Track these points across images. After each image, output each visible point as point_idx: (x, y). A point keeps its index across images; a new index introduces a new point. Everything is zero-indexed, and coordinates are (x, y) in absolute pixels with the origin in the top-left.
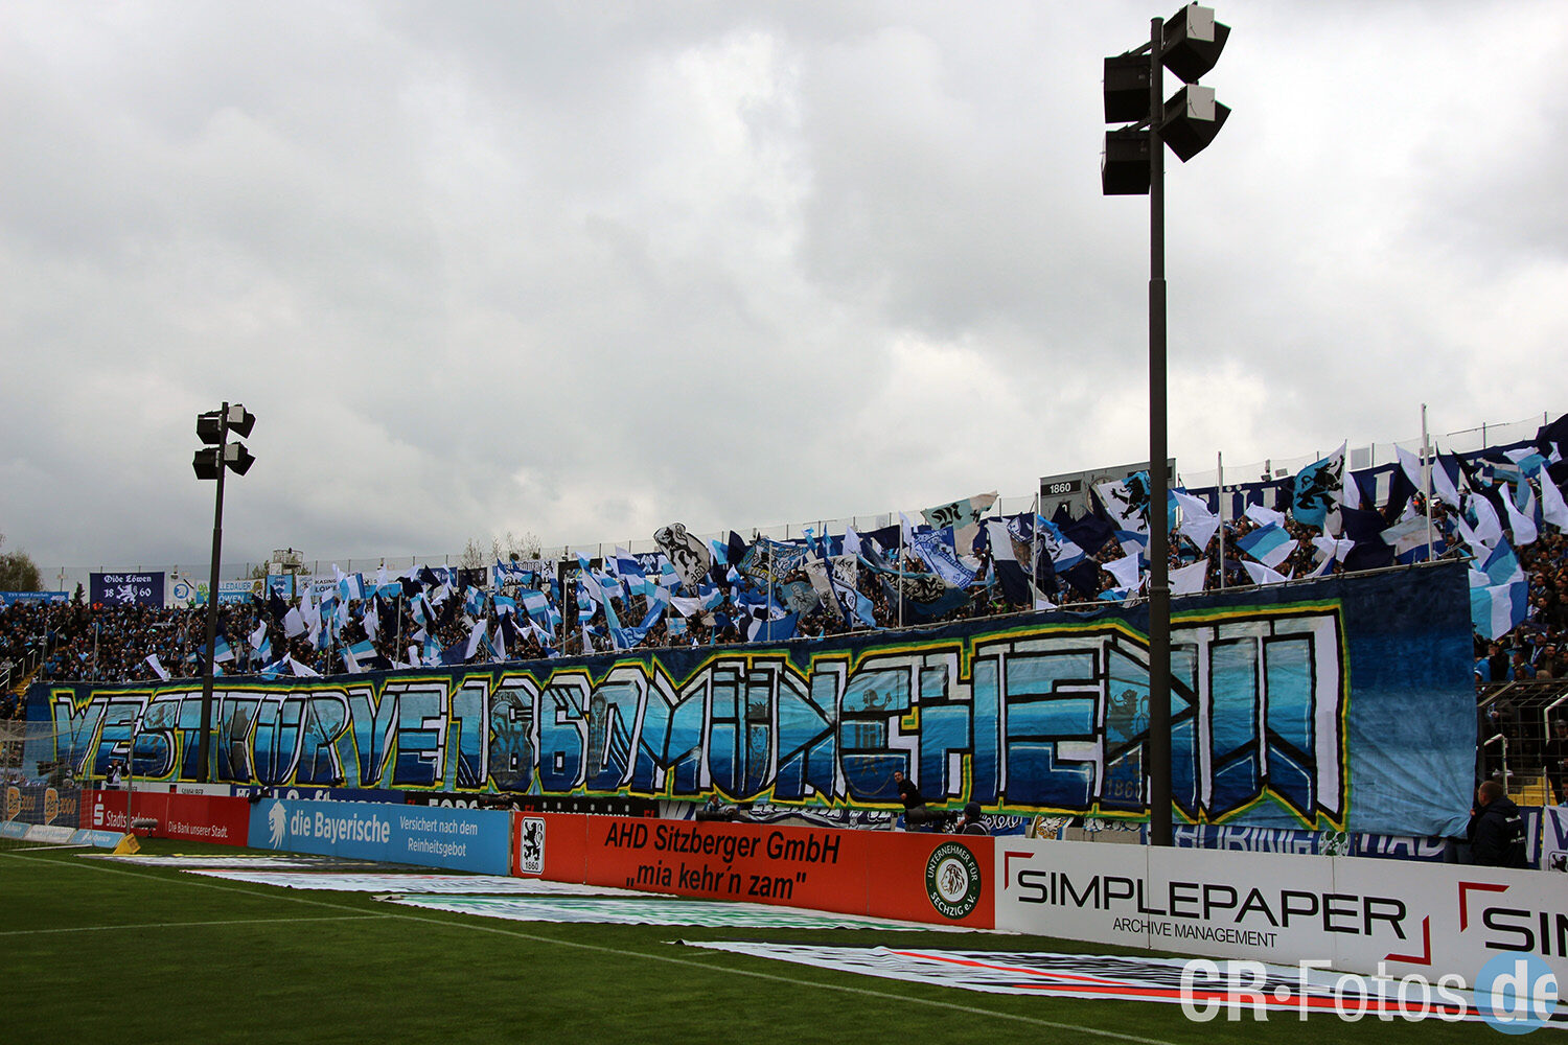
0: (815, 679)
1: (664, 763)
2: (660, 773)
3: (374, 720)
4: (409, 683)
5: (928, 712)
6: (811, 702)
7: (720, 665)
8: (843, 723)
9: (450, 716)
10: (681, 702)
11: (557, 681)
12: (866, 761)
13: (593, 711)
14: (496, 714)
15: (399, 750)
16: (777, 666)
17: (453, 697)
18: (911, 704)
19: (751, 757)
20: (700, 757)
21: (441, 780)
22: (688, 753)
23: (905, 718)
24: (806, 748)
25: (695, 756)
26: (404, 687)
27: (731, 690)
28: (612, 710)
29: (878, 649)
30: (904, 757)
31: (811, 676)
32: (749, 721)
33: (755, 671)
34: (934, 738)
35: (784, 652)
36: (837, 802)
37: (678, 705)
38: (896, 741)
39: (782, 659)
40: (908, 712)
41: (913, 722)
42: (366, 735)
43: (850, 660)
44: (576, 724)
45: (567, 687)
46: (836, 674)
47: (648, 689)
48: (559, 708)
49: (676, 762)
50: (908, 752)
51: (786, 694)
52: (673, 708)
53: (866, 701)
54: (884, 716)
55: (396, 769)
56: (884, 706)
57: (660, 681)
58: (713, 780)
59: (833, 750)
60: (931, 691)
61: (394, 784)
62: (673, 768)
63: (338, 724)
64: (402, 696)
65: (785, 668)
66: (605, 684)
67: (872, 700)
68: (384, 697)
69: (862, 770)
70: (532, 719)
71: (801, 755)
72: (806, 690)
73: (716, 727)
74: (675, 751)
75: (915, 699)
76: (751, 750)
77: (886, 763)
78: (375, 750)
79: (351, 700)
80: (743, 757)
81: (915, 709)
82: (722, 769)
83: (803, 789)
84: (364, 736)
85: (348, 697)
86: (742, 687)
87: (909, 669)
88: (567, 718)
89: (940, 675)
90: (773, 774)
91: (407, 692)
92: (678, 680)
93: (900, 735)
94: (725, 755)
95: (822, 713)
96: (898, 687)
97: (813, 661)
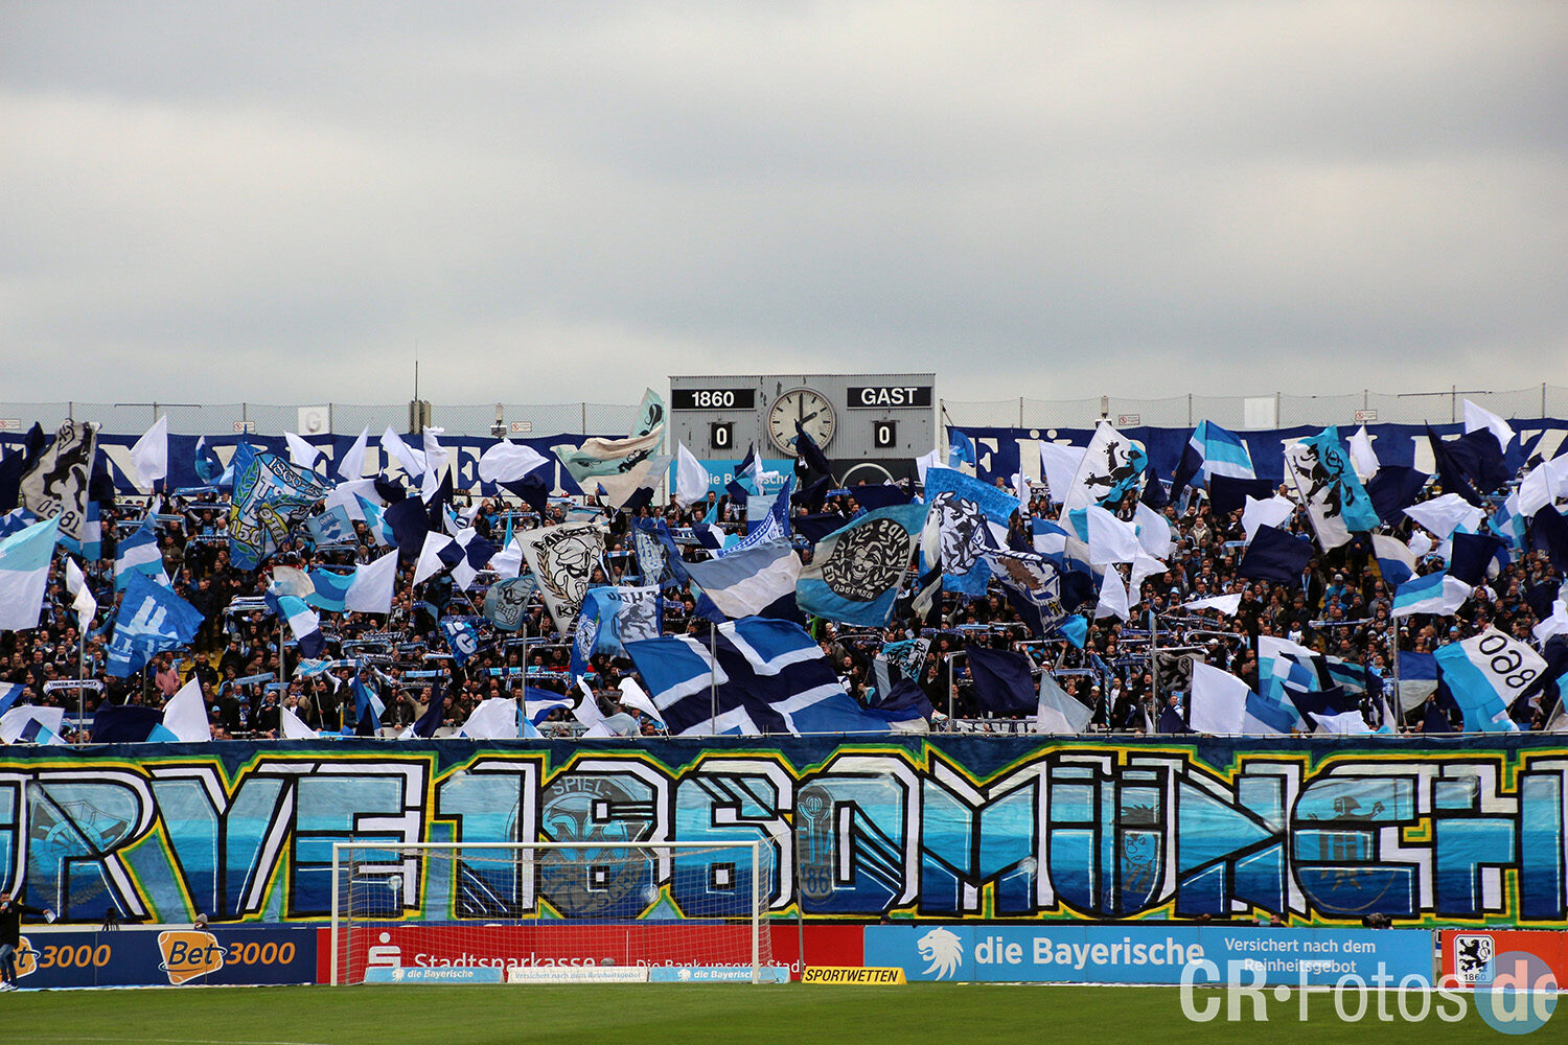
0: (1243, 782)
1: (975, 877)
2: (969, 890)
3: (222, 820)
4: (318, 763)
5: (1444, 825)
6: (1237, 806)
7: (1064, 759)
8: (1298, 833)
9: (430, 813)
10: (989, 803)
11: (708, 767)
12: (1342, 874)
13: (801, 809)
14: (555, 811)
15: (294, 864)
16: (1175, 765)
17: (438, 787)
18: (1417, 816)
19: (1124, 870)
20: (1036, 870)
21: (416, 907)
22: (1015, 866)
23: (1407, 829)
24: (1231, 860)
25: (1027, 868)
26: (308, 768)
27: (1089, 791)
28: (845, 812)
29: (1359, 754)
30: (1409, 870)
31: (1236, 778)
32: (1119, 827)
33: (1130, 767)
34: (1458, 851)
35: (1188, 748)
36: (1294, 920)
37: (983, 807)
38: (1390, 850)
39: (1184, 757)
40: (1414, 823)
41: (1423, 834)
42: (206, 843)
43: (1307, 764)
44: (762, 827)
45: (737, 778)
46: (1284, 779)
47: (922, 784)
48: (718, 804)
49: (996, 877)
50: (1416, 866)
51: (1190, 797)
52: (977, 811)
53: (1337, 809)
54: (1375, 827)
55: (291, 894)
56: (1371, 815)
57: (941, 772)
58: (1057, 897)
59: (1280, 862)
60: (1452, 802)
61: (289, 916)
62: (991, 884)
63: (123, 824)
64: (303, 780)
65: (1187, 766)
66: (824, 774)
67: (1348, 809)
68: (250, 783)
69: (1333, 885)
70: (654, 817)
71: (1221, 867)
72: (1231, 794)
73: (1056, 833)
74: (988, 865)
75: (1425, 807)
76: (1123, 862)
77: (1376, 878)
78: (230, 865)
79: (156, 785)
80: (1109, 866)
81: (1425, 822)
82: (1073, 884)
83: (1228, 905)
84: (197, 844)
85: (148, 782)
86: (1108, 789)
87: (1415, 778)
88: (739, 816)
89: (1469, 787)
90: (1170, 887)
91: (314, 773)
92: (981, 774)
93: (1400, 847)
94: (1077, 867)
95: (1258, 821)
96: (1395, 796)
97: (1240, 761)
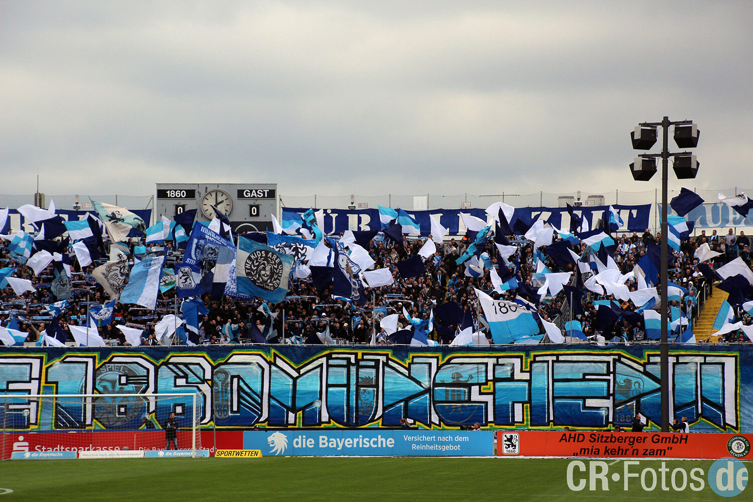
0: (412, 366)
1: (294, 409)
2: (291, 415)
5: (498, 385)
6: (410, 377)
7: (334, 356)
8: (436, 388)
9: (43, 381)
10: (300, 376)
11: (173, 360)
12: (455, 407)
13: (215, 379)
14: (102, 380)
16: (383, 359)
17: (47, 369)
18: (487, 381)
19: (360, 405)
20: (321, 406)
21: (36, 424)
22: (311, 404)
23: (482, 387)
24: (407, 400)
25: (317, 405)
27: (345, 370)
28: (235, 380)
29: (462, 353)
30: (483, 405)
31: (410, 364)
32: (358, 386)
33: (363, 360)
34: (504, 396)
35: (388, 351)
36: (434, 427)
37: (297, 378)
38: (475, 396)
39: (387, 355)
40: (486, 384)
41: (489, 389)
43: (440, 358)
44: (198, 387)
45: (186, 365)
46: (430, 364)
47: (270, 367)
48: (177, 377)
49: (303, 409)
50: (486, 403)
51: (389, 373)
52: (295, 380)
53: (453, 378)
54: (469, 386)
56: (468, 381)
57: (279, 362)
58: (330, 418)
59: (428, 402)
60: (502, 374)
62: (301, 412)
65: (388, 359)
66: (226, 363)
67: (458, 378)
69: (451, 411)
70: (148, 383)
71: (402, 404)
72: (407, 372)
73: (330, 389)
74: (300, 404)
75: (490, 377)
76: (360, 402)
77: (469, 408)
80: (353, 403)
81: (490, 383)
82: (337, 412)
86: (353, 369)
87: (486, 364)
88: (187, 382)
89: (509, 368)
90: (380, 413)
92: (297, 363)
93: (480, 395)
94: (340, 404)
95: (419, 383)
96: (478, 372)
97: (411, 357)
